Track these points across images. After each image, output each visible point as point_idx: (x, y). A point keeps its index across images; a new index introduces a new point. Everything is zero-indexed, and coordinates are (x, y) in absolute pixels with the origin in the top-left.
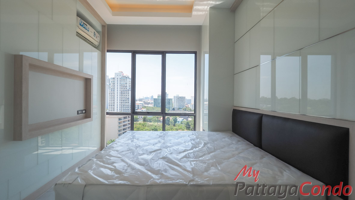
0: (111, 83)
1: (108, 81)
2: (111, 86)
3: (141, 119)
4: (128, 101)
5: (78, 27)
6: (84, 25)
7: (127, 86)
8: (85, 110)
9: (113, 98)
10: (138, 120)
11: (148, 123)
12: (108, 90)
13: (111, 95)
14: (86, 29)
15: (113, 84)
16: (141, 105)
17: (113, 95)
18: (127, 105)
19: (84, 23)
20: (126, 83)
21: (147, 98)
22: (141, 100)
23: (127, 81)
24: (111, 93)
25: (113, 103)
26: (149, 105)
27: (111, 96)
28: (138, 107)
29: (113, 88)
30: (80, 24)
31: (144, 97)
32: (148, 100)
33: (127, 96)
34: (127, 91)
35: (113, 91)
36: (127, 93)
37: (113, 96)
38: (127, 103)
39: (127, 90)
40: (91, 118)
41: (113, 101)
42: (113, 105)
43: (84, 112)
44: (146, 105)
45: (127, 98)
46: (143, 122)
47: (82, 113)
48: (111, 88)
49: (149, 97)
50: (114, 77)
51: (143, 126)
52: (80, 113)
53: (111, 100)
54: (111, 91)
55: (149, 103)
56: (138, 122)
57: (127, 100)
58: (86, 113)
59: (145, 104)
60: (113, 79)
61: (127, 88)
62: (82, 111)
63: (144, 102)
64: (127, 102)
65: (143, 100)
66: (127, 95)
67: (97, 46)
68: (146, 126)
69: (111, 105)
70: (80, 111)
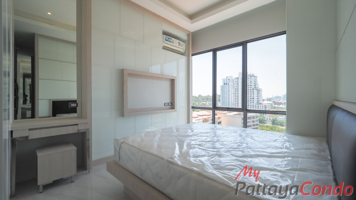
0: (235, 83)
1: (232, 82)
2: (235, 86)
3: (269, 122)
4: (254, 100)
5: (164, 42)
6: (169, 39)
7: (252, 85)
8: (171, 103)
9: (237, 98)
10: (265, 122)
11: (279, 126)
12: (232, 90)
13: (235, 94)
14: (171, 42)
15: (237, 84)
16: (269, 105)
17: (237, 94)
18: (252, 105)
19: (169, 38)
20: (251, 82)
21: (278, 97)
22: (270, 99)
23: (252, 79)
24: (235, 93)
25: (236, 103)
26: (281, 106)
27: (235, 96)
28: (266, 108)
29: (237, 88)
30: (166, 40)
31: (274, 96)
32: (280, 100)
33: (252, 96)
34: (252, 90)
35: (237, 91)
36: (252, 92)
37: (237, 96)
38: (252, 103)
39: (252, 88)
40: (174, 109)
41: (237, 101)
42: (237, 104)
43: (170, 104)
44: (276, 106)
45: (252, 98)
46: (271, 125)
47: (168, 105)
48: (235, 88)
49: (281, 96)
50: (238, 77)
51: (271, 130)
52: (167, 105)
53: (235, 99)
54: (235, 91)
55: (280, 104)
56: (265, 125)
57: (252, 99)
58: (172, 105)
59: (275, 104)
60: (237, 79)
61: (252, 87)
62: (168, 103)
63: (273, 102)
64: (252, 101)
65: (272, 99)
66: (252, 94)
67: (183, 53)
68: (275, 130)
69: (235, 104)
70: (166, 103)
